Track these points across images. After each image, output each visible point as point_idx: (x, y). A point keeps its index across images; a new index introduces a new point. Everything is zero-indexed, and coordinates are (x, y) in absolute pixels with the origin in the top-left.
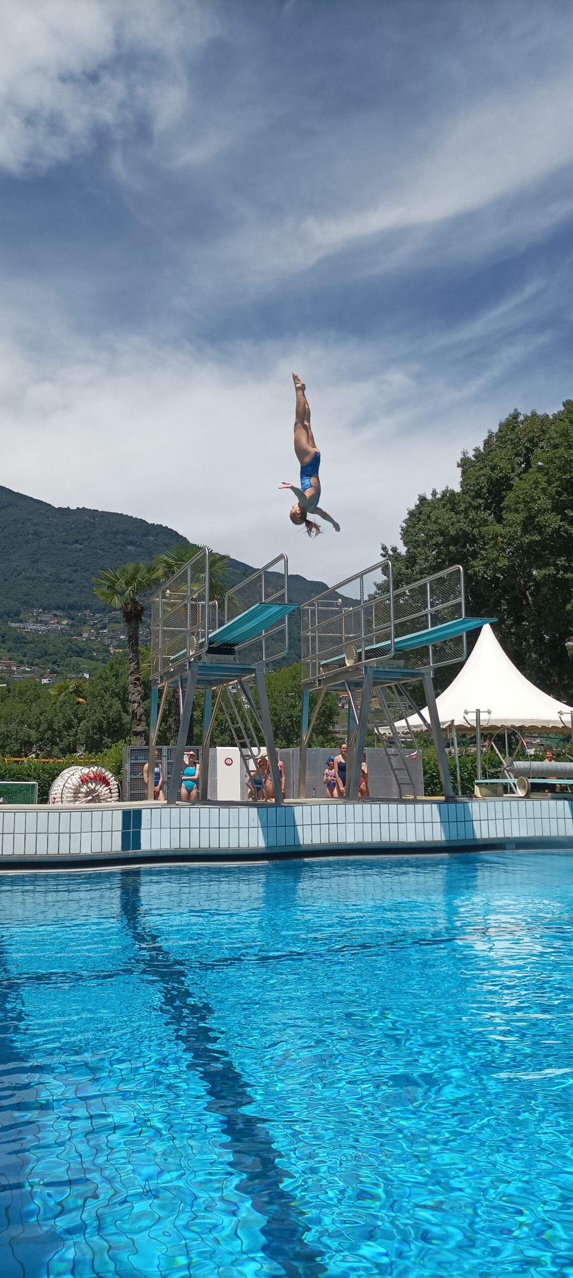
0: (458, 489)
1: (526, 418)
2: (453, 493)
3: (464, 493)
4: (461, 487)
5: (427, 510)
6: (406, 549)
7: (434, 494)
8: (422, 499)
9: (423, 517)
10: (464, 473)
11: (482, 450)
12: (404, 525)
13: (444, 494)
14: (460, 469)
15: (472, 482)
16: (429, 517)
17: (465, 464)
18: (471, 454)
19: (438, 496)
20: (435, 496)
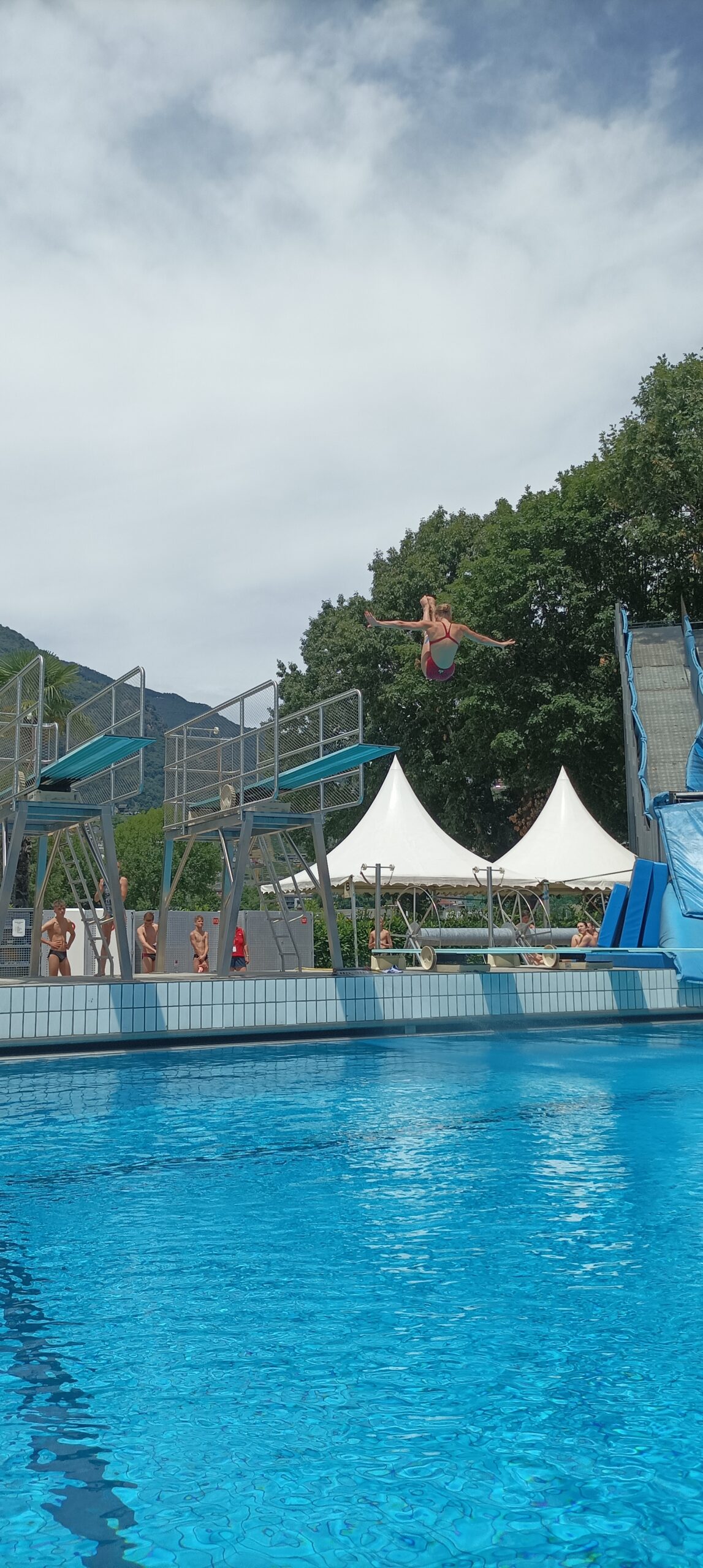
0: (369, 597)
1: (453, 518)
2: (363, 601)
3: (375, 602)
4: (373, 594)
5: (332, 619)
6: (306, 667)
7: (341, 600)
8: (327, 606)
9: (328, 629)
10: (376, 577)
11: (399, 553)
12: (305, 638)
13: (352, 603)
14: (372, 573)
15: (386, 589)
16: (334, 629)
17: (378, 566)
18: (385, 556)
19: (346, 604)
20: (342, 603)
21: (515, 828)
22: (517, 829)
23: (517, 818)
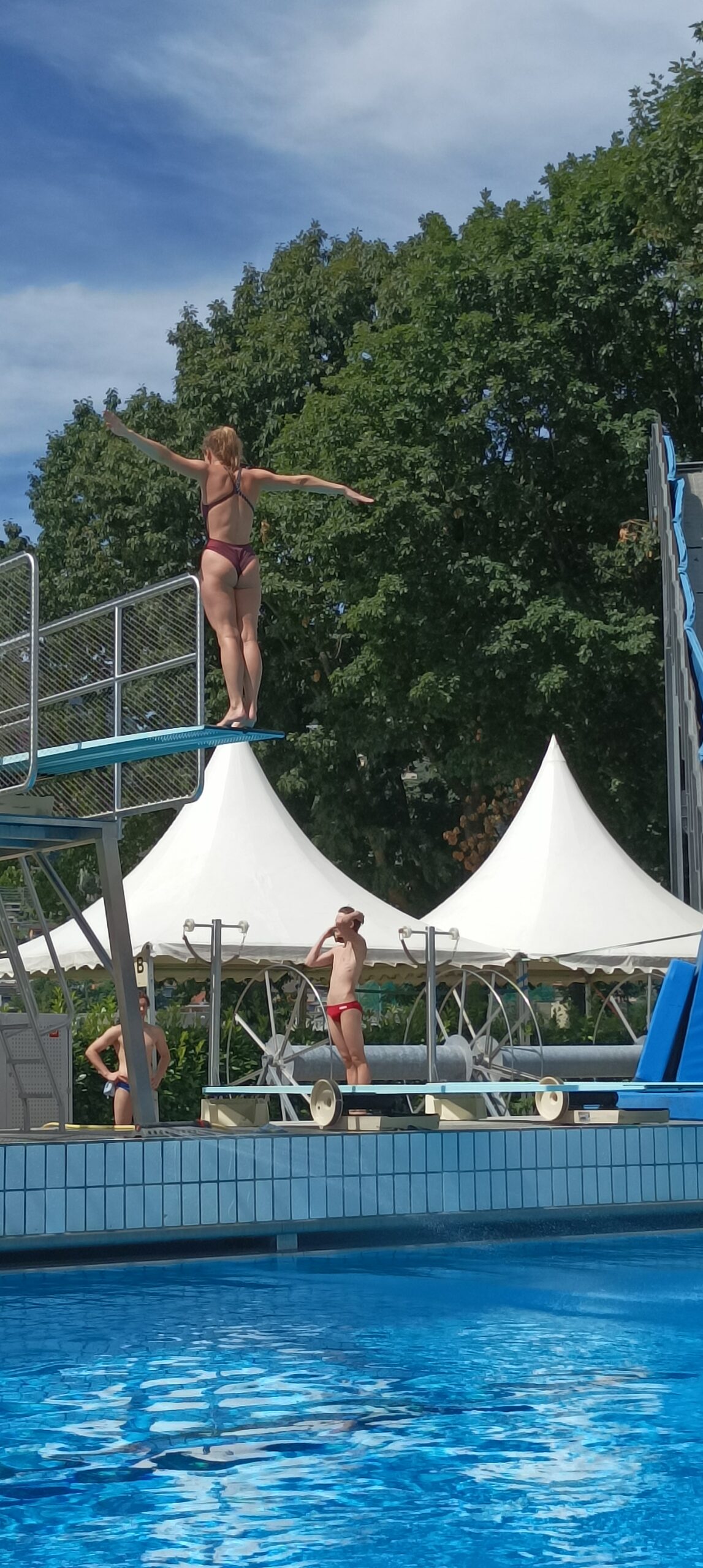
1: (339, 246)
2: (157, 403)
3: (184, 406)
4: (178, 390)
5: (92, 438)
6: (40, 530)
7: (112, 400)
8: (83, 412)
9: (83, 455)
10: (182, 360)
11: (231, 311)
12: (38, 472)
13: (137, 404)
14: (174, 351)
15: (207, 379)
16: (98, 456)
17: (186, 337)
18: (203, 317)
19: (122, 407)
20: (115, 406)
21: (455, 854)
22: (457, 856)
23: (458, 835)
